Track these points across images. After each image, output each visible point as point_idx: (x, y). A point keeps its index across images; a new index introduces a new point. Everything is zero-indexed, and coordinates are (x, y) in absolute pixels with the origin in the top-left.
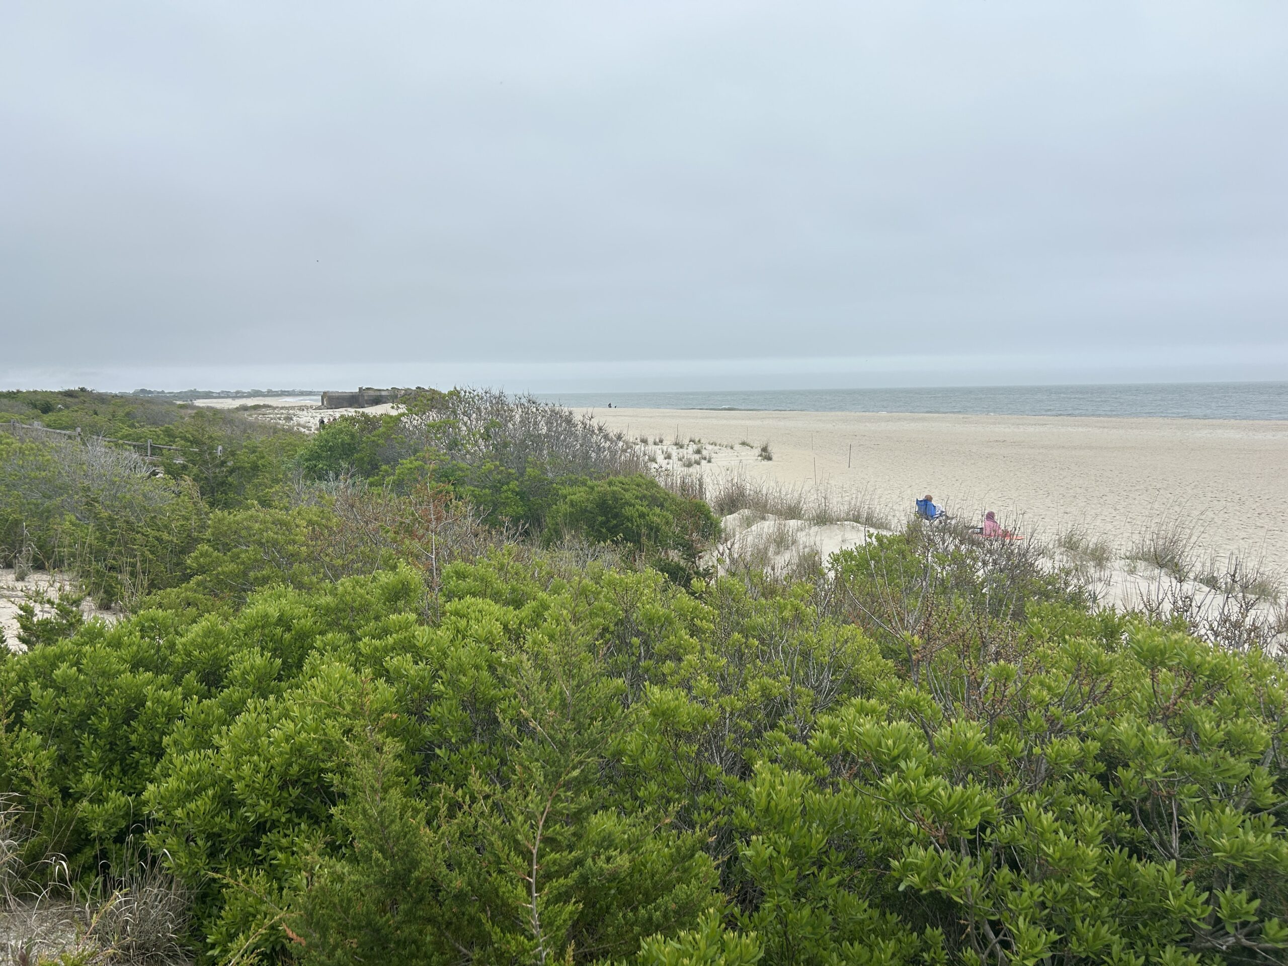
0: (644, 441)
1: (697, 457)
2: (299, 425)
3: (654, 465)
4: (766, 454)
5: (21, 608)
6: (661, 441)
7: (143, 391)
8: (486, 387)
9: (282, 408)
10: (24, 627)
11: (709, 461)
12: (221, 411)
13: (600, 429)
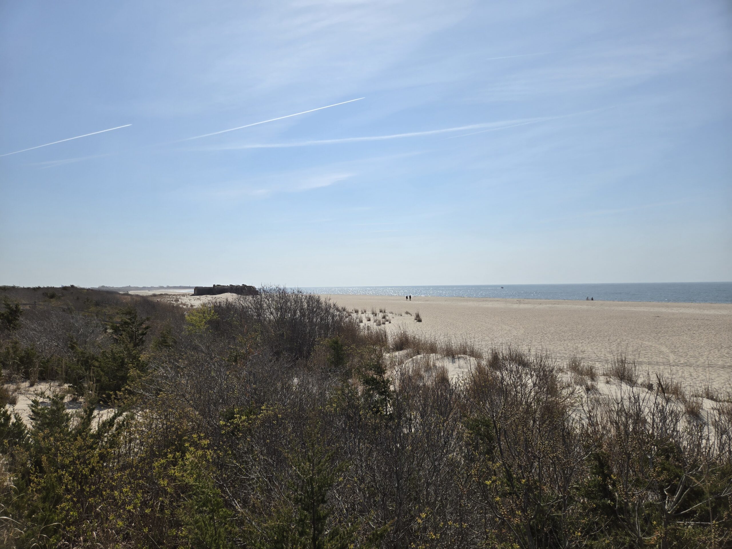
0: (357, 312)
1: (384, 320)
2: (182, 303)
3: (362, 325)
4: (419, 319)
5: (33, 401)
6: (365, 312)
7: (103, 286)
8: (277, 285)
9: (174, 295)
10: (33, 411)
11: (390, 323)
12: (142, 297)
13: (334, 305)
